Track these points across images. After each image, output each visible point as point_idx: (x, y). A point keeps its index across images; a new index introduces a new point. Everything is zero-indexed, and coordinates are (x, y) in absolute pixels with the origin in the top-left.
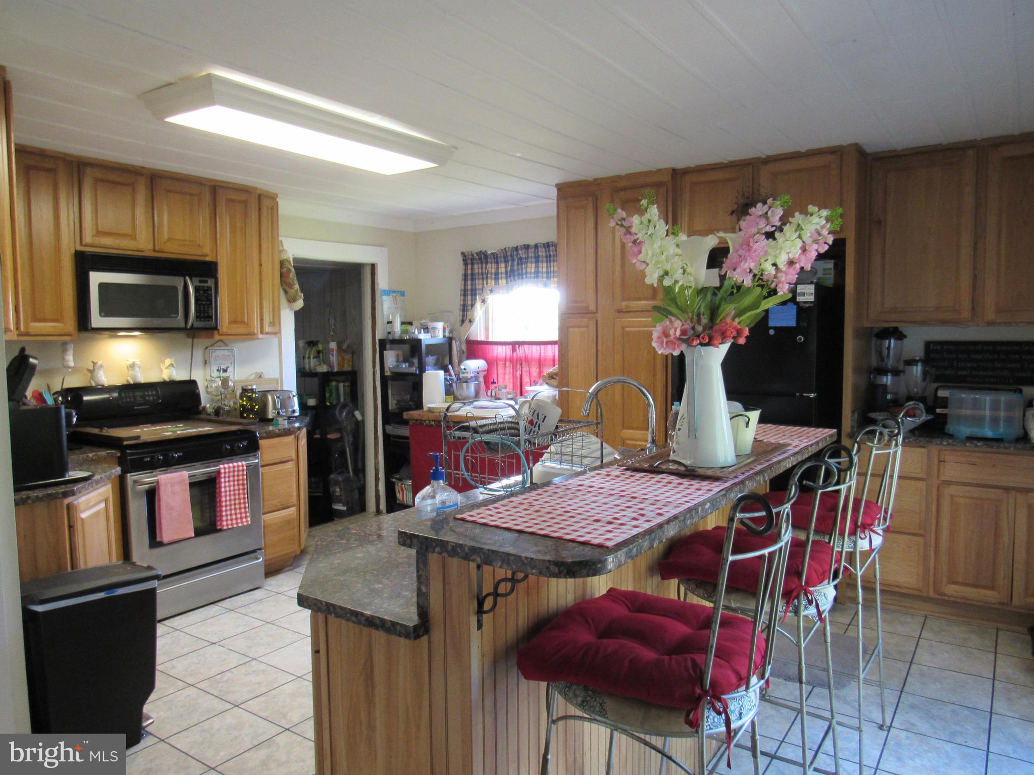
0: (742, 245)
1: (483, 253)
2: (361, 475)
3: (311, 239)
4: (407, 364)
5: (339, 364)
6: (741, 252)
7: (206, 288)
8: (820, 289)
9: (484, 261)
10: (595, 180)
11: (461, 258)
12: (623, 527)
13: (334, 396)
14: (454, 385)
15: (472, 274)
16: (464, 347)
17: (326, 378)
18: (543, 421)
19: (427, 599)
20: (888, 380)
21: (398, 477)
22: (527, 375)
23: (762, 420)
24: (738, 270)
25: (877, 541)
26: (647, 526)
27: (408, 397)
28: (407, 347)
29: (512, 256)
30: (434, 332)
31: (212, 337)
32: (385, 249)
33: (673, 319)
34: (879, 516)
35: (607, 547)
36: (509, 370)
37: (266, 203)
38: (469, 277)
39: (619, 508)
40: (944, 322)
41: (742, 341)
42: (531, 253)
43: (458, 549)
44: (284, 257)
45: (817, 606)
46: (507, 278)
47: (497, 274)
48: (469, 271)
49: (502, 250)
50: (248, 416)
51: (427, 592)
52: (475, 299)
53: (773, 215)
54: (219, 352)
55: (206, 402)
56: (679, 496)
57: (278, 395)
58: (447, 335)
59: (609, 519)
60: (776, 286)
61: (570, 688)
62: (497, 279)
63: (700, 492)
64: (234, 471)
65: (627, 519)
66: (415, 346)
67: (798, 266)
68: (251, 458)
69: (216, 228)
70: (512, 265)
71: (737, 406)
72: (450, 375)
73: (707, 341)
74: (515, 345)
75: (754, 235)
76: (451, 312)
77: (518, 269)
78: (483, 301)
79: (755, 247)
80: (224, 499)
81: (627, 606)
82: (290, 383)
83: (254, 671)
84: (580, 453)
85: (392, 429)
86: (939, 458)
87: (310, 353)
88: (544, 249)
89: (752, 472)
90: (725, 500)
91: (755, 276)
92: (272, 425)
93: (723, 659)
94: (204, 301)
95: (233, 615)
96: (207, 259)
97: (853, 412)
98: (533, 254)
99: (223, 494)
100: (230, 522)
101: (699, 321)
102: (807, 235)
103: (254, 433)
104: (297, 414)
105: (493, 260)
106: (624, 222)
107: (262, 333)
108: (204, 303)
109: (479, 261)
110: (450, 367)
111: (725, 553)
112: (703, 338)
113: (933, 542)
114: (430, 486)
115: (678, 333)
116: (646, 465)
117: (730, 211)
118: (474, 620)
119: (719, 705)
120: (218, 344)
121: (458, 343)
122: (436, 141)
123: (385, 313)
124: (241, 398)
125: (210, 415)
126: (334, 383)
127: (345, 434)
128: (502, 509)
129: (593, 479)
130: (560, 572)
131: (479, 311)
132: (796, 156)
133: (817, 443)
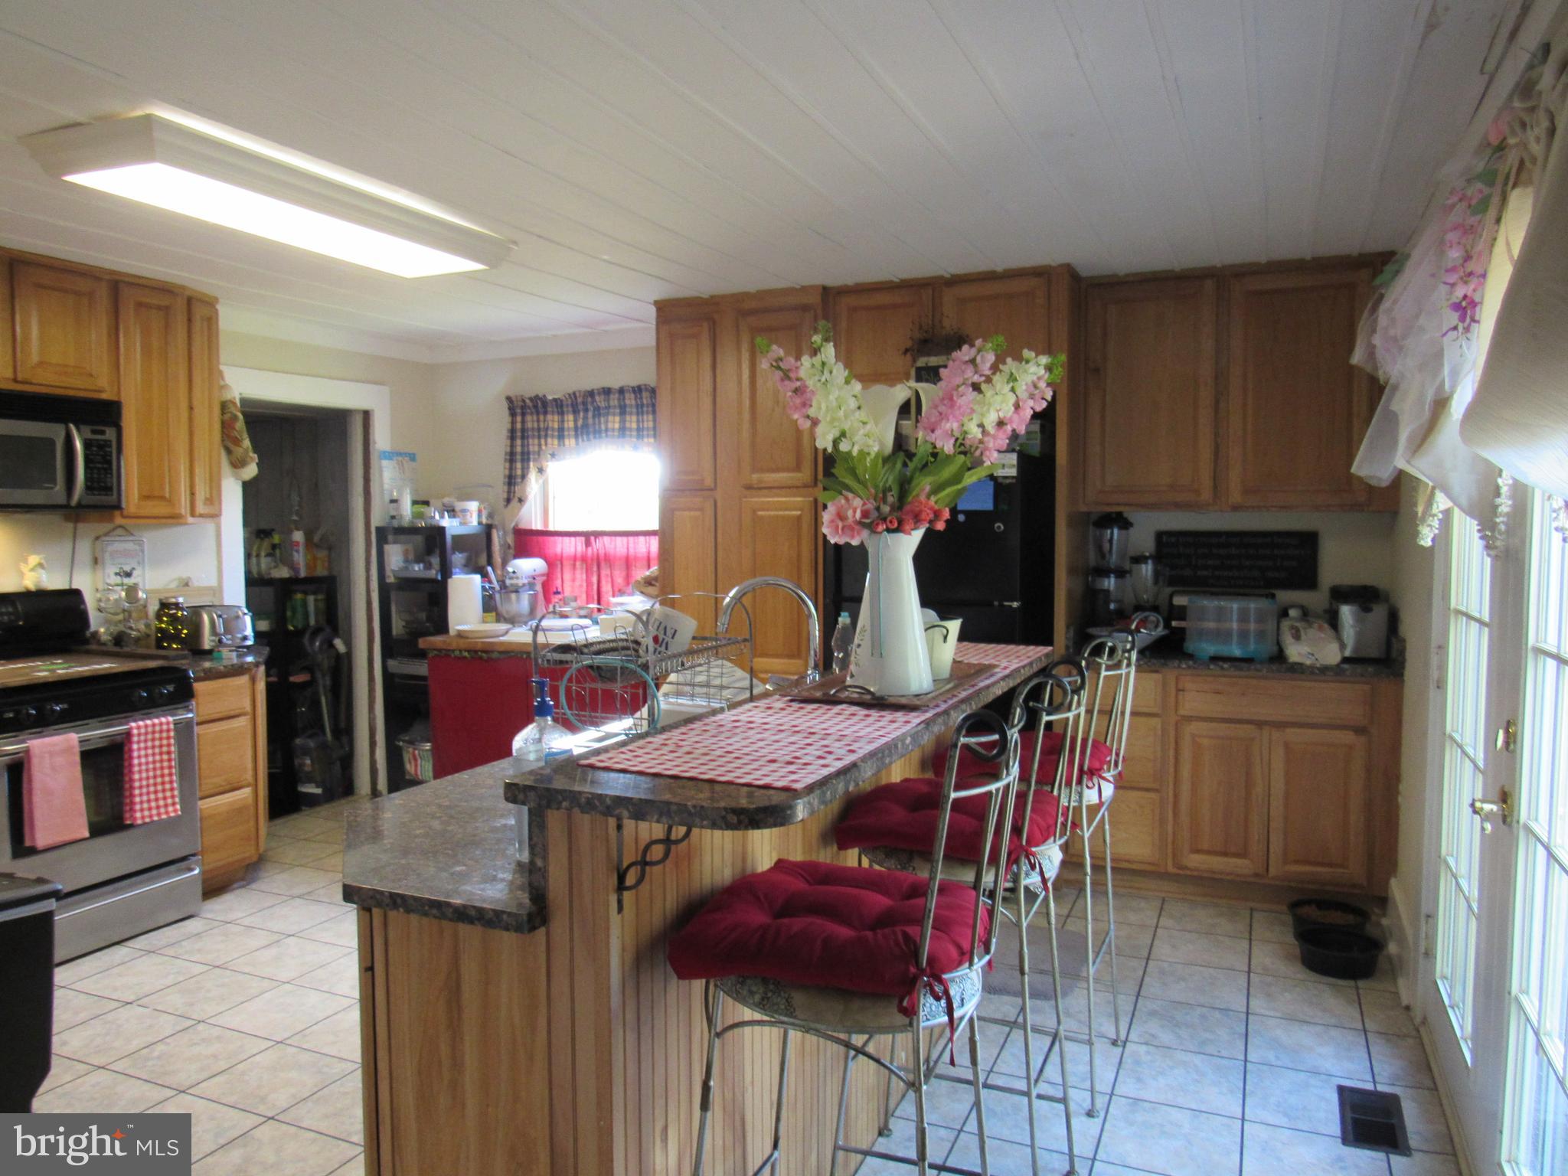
0: (943, 399)
1: (540, 399)
2: (345, 739)
3: (269, 370)
4: (421, 565)
5: (308, 566)
6: (942, 408)
7: (102, 443)
8: (1024, 460)
9: (541, 410)
10: (712, 297)
11: (505, 405)
12: (809, 767)
13: (299, 616)
14: (497, 596)
15: (523, 430)
16: (510, 540)
17: (285, 589)
18: (673, 638)
19: (545, 877)
20: (1110, 583)
21: (407, 738)
22: (607, 582)
23: (964, 636)
24: (938, 432)
25: (1108, 790)
26: (839, 765)
27: (423, 616)
28: (419, 539)
29: (584, 403)
30: (464, 516)
31: (111, 519)
32: (386, 390)
33: (850, 495)
34: (1108, 759)
35: (795, 790)
36: (581, 576)
37: (199, 312)
38: (519, 434)
39: (797, 746)
40: (1178, 506)
41: (940, 526)
42: (614, 400)
43: (596, 802)
44: (228, 396)
45: (1042, 873)
46: (576, 437)
47: (561, 430)
48: (519, 426)
49: (569, 395)
50: (170, 646)
51: (545, 867)
52: (528, 468)
53: (983, 361)
54: (119, 545)
55: (98, 624)
56: (868, 730)
57: (219, 613)
58: (484, 521)
59: (788, 758)
60: (982, 454)
61: (743, 983)
62: (561, 437)
63: (895, 725)
64: (154, 732)
65: (811, 758)
66: (434, 538)
67: (1009, 428)
68: (180, 712)
69: (117, 348)
70: (585, 418)
71: (932, 614)
72: (490, 582)
73: (896, 525)
74: (588, 536)
75: (958, 386)
76: (490, 486)
77: (594, 424)
78: (541, 470)
79: (959, 401)
80: (137, 776)
81: (806, 879)
82: (235, 593)
83: (203, 1040)
84: (717, 682)
85: (395, 665)
86: (1177, 687)
87: (259, 549)
88: (633, 396)
89: (955, 700)
90: (927, 734)
91: (957, 439)
92: (211, 660)
93: (941, 931)
94: (99, 463)
95: (155, 959)
96: (104, 396)
97: (1068, 627)
98: (616, 402)
99: (136, 769)
100: (146, 813)
101: (884, 500)
102: (1022, 388)
103: (186, 671)
104: (250, 642)
105: (555, 410)
106: (781, 364)
107: (193, 515)
108: (99, 466)
109: (533, 410)
110: (489, 569)
111: (946, 788)
112: (891, 522)
113: (1171, 799)
114: (534, 724)
115: (858, 515)
116: (818, 694)
117: (903, 349)
118: (613, 899)
119: (939, 989)
120: (115, 533)
121: (501, 533)
122: (487, 232)
123: (386, 486)
124: (159, 617)
125: (104, 644)
126: (299, 596)
127: (319, 675)
128: (640, 752)
129: (750, 714)
130: (740, 822)
131: (533, 485)
132: (990, 277)
133: (1031, 664)
